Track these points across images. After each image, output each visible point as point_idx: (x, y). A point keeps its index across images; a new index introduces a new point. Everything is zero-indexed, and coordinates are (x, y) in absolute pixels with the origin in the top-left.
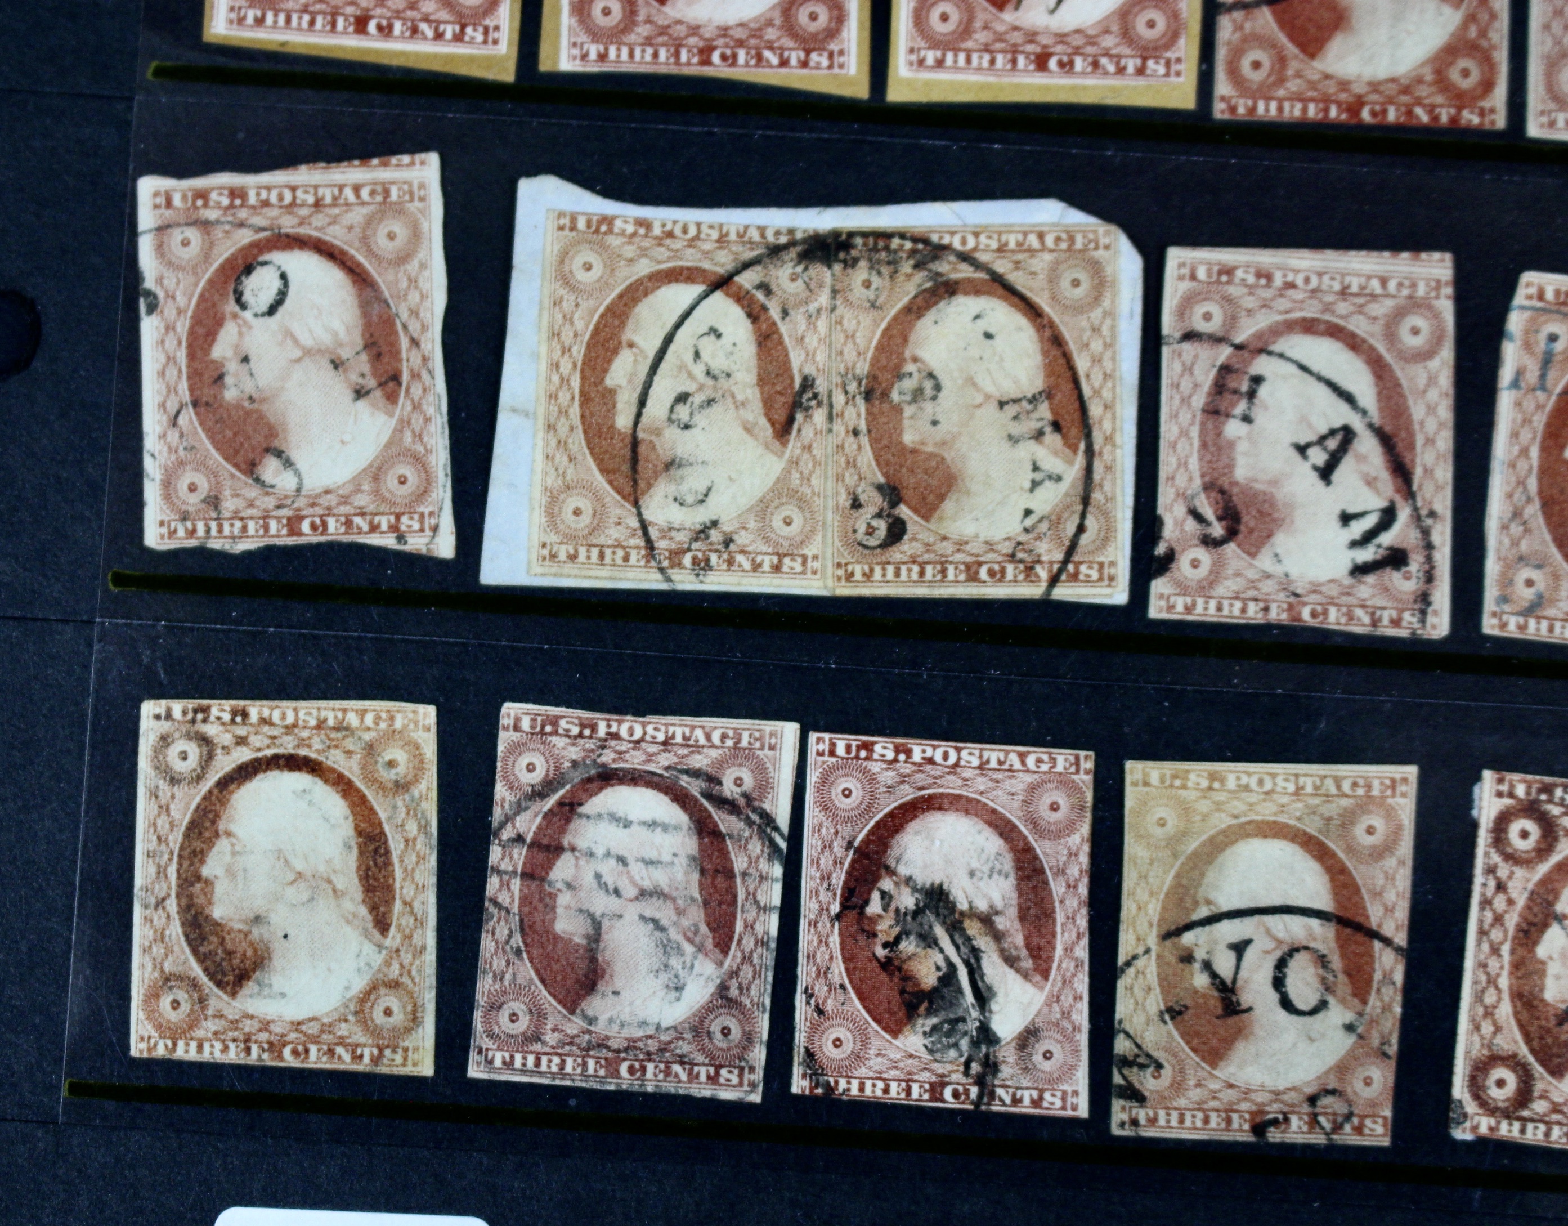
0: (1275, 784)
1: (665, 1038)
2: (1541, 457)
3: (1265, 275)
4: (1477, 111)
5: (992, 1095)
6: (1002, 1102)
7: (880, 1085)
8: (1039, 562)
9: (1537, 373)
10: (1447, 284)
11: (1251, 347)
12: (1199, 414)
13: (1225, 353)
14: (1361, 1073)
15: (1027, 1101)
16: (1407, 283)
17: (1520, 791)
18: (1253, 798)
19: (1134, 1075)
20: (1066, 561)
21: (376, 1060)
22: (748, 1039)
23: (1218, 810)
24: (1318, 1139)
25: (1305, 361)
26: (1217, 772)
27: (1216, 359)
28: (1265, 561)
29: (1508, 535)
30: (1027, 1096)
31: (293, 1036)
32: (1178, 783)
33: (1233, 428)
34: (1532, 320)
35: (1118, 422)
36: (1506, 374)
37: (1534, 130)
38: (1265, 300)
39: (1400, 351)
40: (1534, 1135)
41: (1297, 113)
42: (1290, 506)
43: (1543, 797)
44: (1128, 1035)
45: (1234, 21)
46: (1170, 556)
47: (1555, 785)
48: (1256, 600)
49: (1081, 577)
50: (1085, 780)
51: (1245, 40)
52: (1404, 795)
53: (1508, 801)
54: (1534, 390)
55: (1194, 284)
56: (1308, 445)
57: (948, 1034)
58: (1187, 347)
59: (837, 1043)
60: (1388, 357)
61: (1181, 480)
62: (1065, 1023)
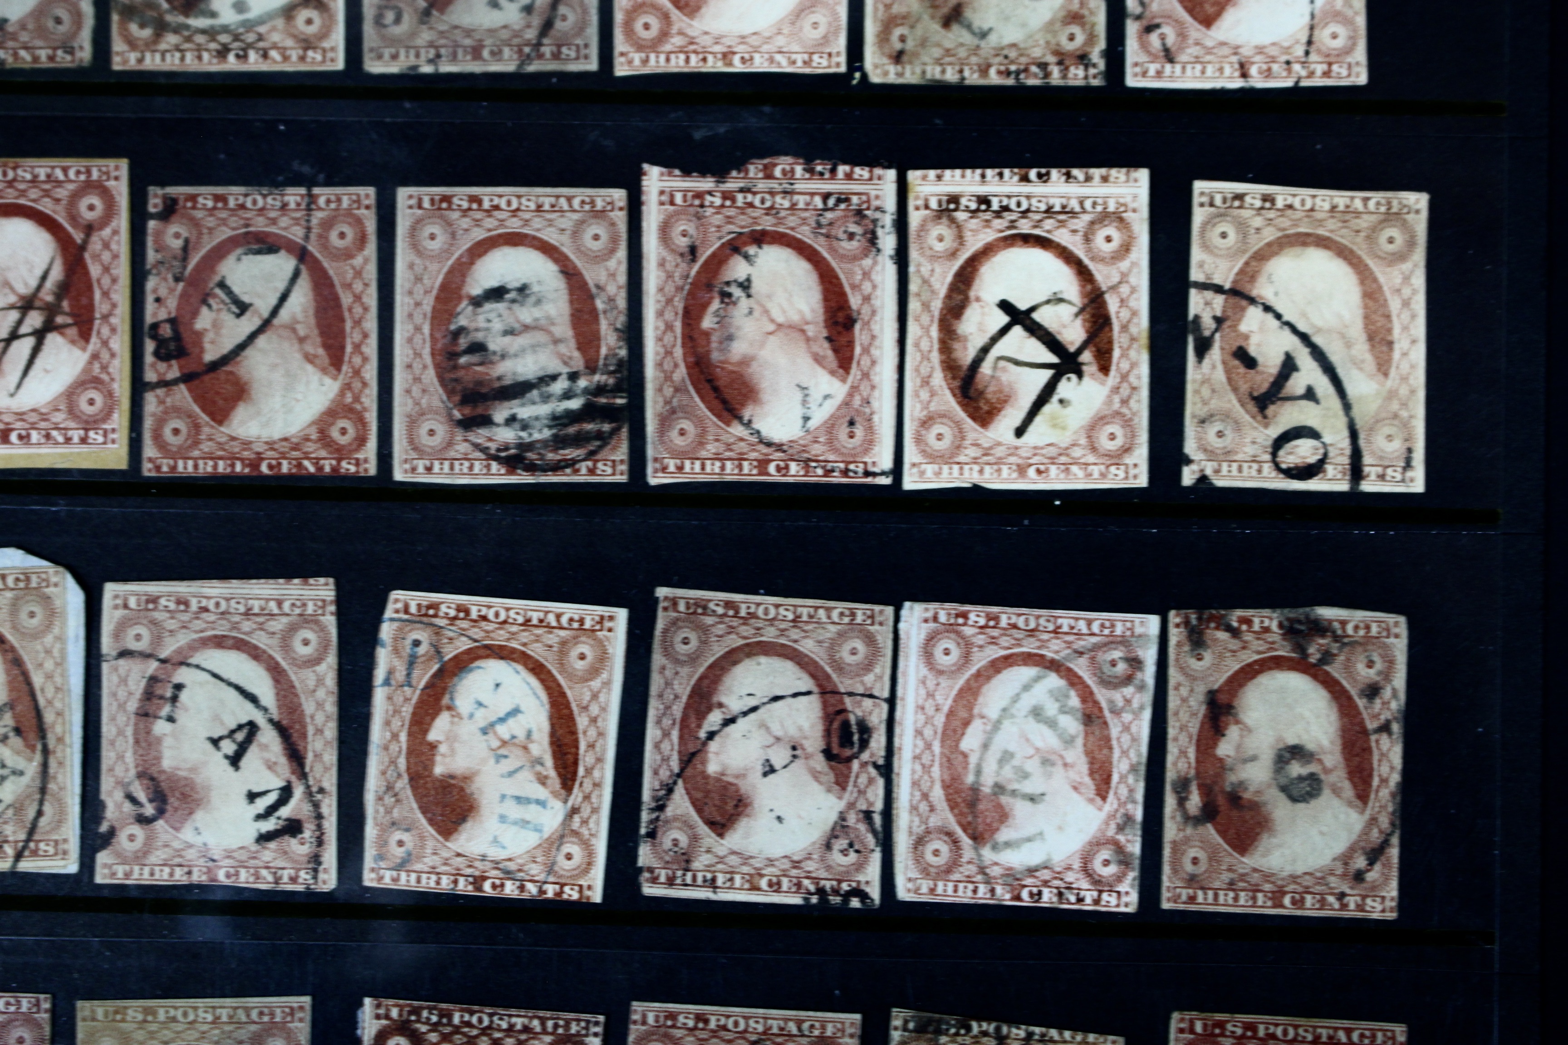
0: (197, 1016)
2: (408, 741)
3: (183, 602)
4: (353, 461)
8: (6, 842)
9: (404, 673)
10: (331, 602)
11: (174, 661)
12: (133, 717)
13: (153, 666)
16: (298, 603)
17: (394, 1013)
18: (180, 1027)
20: (28, 840)
23: (152, 1038)
25: (217, 671)
26: (151, 1007)
27: (145, 672)
28: (187, 834)
29: (383, 805)
32: (119, 1017)
33: (161, 727)
34: (400, 629)
35: (67, 726)
36: (380, 674)
37: (399, 476)
38: (184, 622)
39: (294, 659)
41: (209, 469)
42: (208, 788)
43: (413, 1018)
45: (157, 396)
46: (112, 833)
47: (422, 1008)
48: (180, 865)
49: (41, 853)
50: (44, 1017)
51: (166, 412)
52: (301, 1020)
53: (384, 1022)
54: (402, 686)
55: (127, 611)
56: (221, 738)
58: (122, 662)
60: (284, 664)
61: (119, 771)
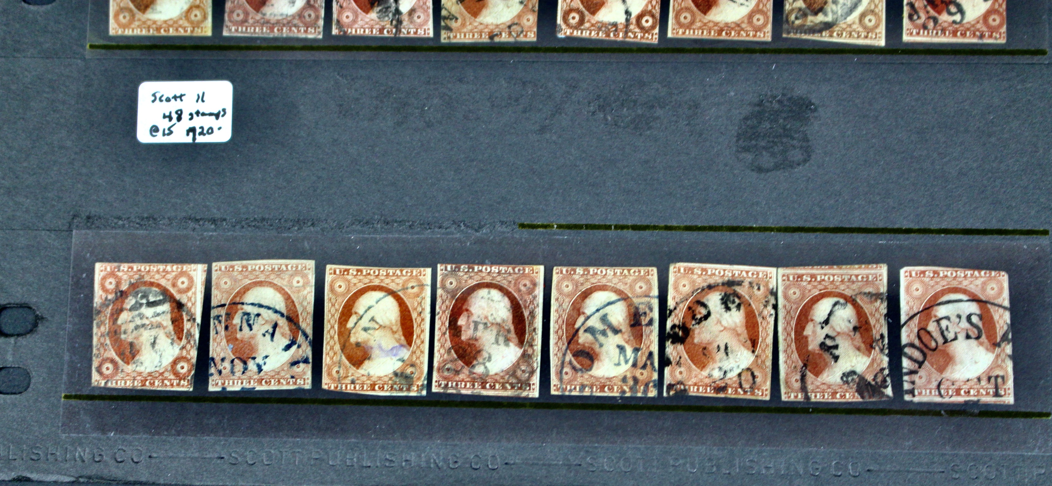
1: (289, 19)
5: (400, 31)
6: (404, 33)
7: (362, 30)
14: (526, 17)
15: (412, 33)
19: (449, 22)
21: (192, 32)
22: (317, 18)
24: (511, 40)
30: (412, 31)
31: (164, 25)
40: (586, 34)
44: (446, 9)
57: (385, 12)
59: (347, 17)
62: (424, 6)
